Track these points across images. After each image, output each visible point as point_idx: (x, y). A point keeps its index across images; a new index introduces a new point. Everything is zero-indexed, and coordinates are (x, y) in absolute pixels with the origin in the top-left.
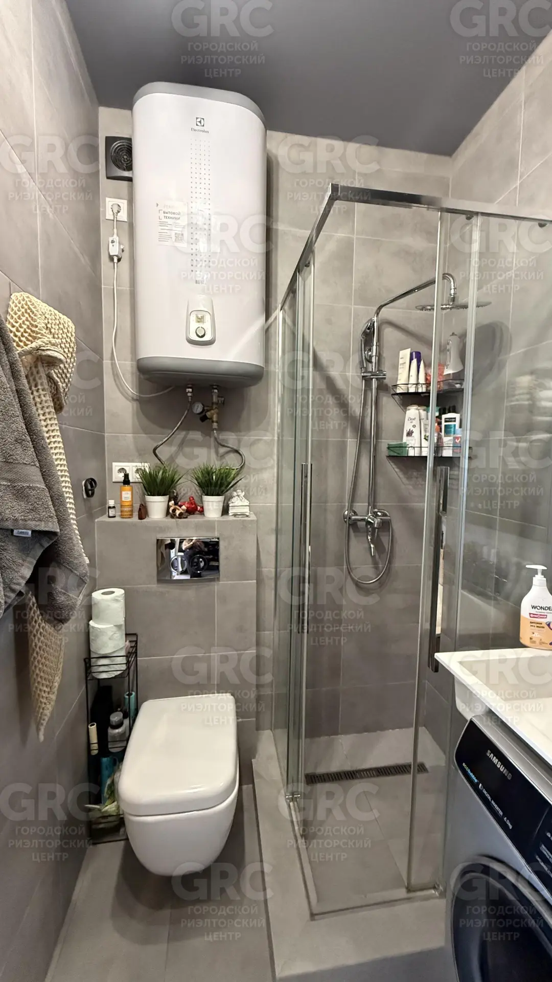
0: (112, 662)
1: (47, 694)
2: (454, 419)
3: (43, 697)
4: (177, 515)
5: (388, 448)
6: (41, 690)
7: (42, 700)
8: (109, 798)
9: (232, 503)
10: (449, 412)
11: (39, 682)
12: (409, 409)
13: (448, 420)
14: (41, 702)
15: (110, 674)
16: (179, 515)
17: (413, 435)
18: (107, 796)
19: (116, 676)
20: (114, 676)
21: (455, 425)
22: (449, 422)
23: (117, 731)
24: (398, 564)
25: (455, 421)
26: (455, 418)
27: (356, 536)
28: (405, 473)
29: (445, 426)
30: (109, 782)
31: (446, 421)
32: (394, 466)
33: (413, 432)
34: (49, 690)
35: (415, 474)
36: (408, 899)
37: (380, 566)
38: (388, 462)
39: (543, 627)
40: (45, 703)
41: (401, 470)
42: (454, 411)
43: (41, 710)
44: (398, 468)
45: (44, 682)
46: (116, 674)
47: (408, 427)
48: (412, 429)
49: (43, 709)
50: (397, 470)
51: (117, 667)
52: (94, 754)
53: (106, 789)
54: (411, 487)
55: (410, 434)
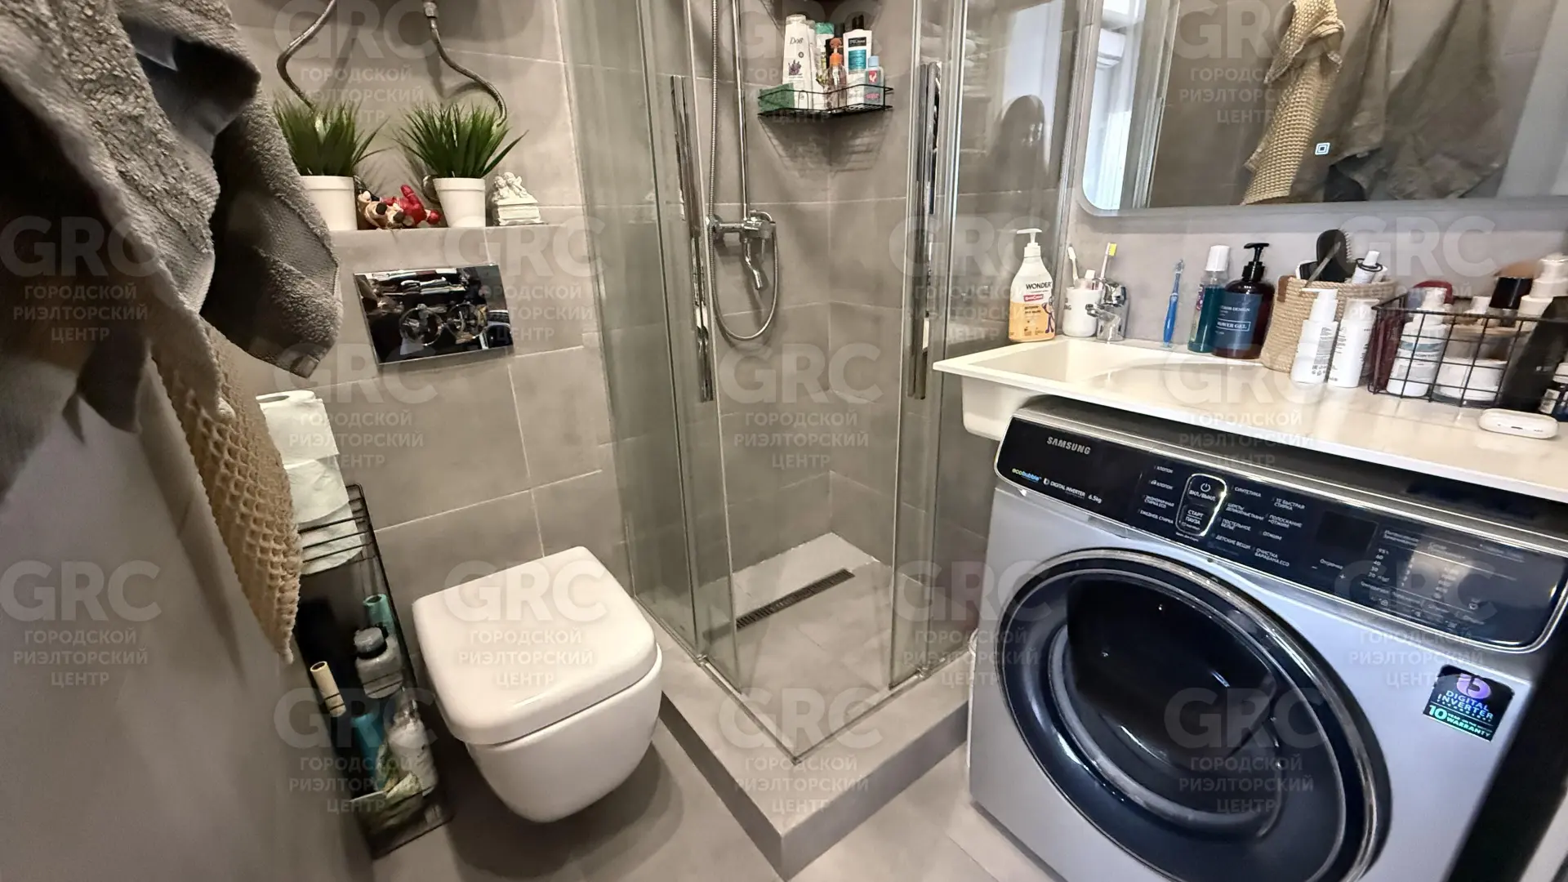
0: (333, 534)
1: (282, 556)
2: (862, 41)
3: (272, 565)
4: (391, 220)
5: (760, 98)
6: (264, 550)
7: (275, 572)
8: (388, 777)
9: (502, 198)
10: (854, 27)
11: (253, 533)
12: (790, 23)
13: (854, 41)
14: (272, 577)
15: (335, 558)
16: (395, 218)
17: (801, 70)
18: (385, 776)
19: (349, 560)
20: (344, 561)
21: (864, 52)
22: (856, 45)
23: (378, 660)
24: (788, 306)
25: (864, 44)
26: (864, 39)
27: (723, 263)
28: (786, 146)
29: (850, 53)
30: (381, 752)
31: (850, 45)
32: (770, 135)
33: (799, 67)
34: (284, 546)
35: (801, 149)
36: (892, 696)
37: (763, 310)
38: (760, 126)
39: (1039, 311)
40: (283, 577)
41: (782, 143)
42: (861, 27)
43: (278, 595)
44: (778, 138)
45: (268, 532)
46: (349, 557)
47: (790, 55)
48: (798, 60)
49: (282, 590)
50: (776, 142)
51: (347, 543)
52: (339, 715)
53: (379, 765)
54: (796, 174)
55: (795, 69)
